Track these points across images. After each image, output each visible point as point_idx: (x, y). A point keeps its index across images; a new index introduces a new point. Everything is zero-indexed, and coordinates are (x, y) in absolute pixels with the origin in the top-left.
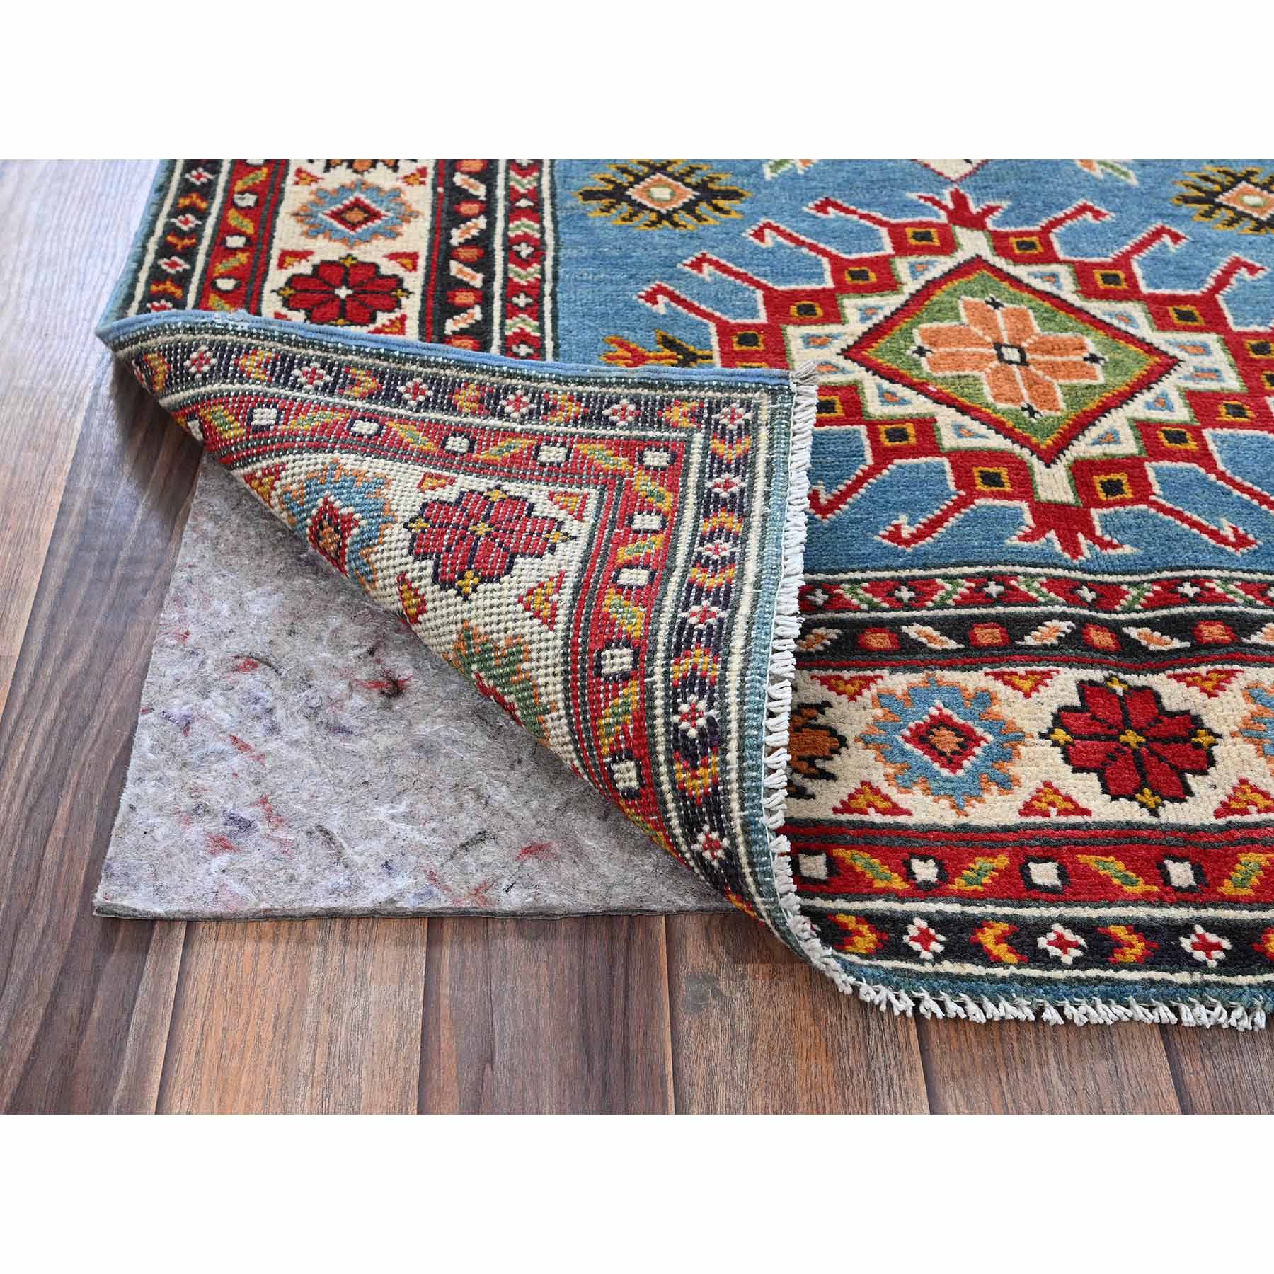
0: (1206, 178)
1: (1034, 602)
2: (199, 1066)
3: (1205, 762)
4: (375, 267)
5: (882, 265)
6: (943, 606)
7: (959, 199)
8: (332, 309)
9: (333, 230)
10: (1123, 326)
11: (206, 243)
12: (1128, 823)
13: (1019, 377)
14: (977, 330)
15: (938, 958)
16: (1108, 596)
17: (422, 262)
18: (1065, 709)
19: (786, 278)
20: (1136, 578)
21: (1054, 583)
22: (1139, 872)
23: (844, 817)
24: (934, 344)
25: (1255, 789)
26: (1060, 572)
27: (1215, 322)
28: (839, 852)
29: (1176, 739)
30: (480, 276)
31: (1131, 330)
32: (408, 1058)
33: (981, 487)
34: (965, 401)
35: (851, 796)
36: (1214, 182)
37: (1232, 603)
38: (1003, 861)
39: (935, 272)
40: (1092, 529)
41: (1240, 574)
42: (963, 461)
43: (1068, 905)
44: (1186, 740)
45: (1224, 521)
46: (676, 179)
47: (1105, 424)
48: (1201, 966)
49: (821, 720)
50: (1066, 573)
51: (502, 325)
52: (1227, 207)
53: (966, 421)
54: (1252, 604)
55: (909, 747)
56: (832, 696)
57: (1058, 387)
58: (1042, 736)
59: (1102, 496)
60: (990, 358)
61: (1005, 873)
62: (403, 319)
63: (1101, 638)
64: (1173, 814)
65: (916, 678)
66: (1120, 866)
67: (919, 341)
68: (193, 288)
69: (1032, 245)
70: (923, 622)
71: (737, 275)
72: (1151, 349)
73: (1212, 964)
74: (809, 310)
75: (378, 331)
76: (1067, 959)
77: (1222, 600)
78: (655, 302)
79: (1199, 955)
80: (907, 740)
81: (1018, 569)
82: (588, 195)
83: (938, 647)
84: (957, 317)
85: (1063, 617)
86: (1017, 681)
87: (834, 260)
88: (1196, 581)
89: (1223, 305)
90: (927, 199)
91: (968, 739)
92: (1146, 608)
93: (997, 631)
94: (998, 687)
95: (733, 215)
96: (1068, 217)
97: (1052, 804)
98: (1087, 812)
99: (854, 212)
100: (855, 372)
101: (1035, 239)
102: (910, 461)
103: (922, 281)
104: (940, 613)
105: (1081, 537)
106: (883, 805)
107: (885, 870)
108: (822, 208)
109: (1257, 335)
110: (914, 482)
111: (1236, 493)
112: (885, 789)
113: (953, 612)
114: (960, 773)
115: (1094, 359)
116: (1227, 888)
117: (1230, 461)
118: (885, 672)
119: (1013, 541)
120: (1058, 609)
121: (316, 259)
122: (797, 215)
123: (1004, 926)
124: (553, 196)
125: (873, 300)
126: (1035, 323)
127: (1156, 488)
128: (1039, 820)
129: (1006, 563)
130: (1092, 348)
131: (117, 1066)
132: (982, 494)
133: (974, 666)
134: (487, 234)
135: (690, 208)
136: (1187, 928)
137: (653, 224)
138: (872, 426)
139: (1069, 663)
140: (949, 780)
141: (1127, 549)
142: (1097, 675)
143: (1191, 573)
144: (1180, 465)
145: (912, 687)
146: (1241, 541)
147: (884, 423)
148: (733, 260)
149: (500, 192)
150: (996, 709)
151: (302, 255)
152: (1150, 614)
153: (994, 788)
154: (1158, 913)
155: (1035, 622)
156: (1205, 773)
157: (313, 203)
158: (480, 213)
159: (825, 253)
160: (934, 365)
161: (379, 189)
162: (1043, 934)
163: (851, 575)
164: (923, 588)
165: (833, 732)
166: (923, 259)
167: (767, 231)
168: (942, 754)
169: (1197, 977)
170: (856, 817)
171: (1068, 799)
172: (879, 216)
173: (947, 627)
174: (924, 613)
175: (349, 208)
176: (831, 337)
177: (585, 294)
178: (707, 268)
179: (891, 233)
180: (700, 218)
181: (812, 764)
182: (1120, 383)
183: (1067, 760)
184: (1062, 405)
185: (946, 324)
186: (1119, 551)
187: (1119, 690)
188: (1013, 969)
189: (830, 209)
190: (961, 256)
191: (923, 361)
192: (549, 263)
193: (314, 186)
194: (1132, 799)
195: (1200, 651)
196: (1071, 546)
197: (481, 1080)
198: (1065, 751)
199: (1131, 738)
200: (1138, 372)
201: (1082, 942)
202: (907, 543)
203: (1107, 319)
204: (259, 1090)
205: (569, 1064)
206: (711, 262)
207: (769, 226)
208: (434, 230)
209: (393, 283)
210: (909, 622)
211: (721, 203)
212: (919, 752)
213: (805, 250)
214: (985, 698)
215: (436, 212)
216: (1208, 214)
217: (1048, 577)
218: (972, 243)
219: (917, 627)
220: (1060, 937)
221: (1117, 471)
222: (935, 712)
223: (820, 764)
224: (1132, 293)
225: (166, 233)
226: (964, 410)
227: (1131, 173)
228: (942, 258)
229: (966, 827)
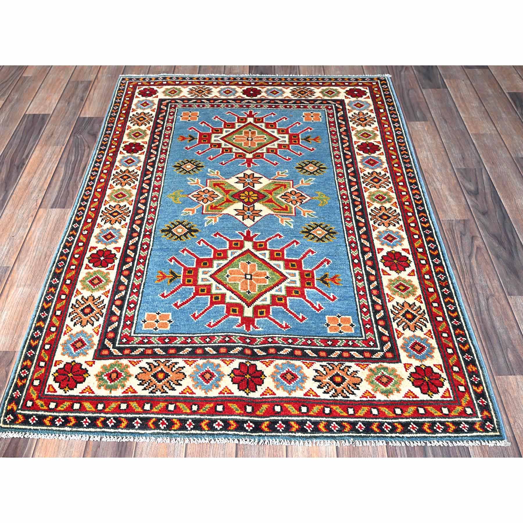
0: (310, 226)
1: (235, 343)
2: (42, 446)
3: (261, 382)
4: (111, 251)
5: (225, 252)
6: (215, 343)
7: (248, 233)
8: (99, 263)
9: (103, 241)
10: (277, 268)
11: (74, 244)
12: (241, 397)
13: (249, 283)
14: (242, 271)
15: (191, 429)
16: (253, 340)
17: (121, 250)
18: (235, 369)
19: (203, 255)
20: (260, 337)
21: (241, 338)
22: (240, 408)
23: (182, 395)
24: (231, 274)
25: (270, 390)
26: (243, 335)
27: (299, 267)
28: (178, 404)
29: (257, 377)
30: (134, 254)
31: (279, 269)
32: (83, 446)
33: (231, 313)
34: (234, 290)
35: (184, 390)
36: (311, 227)
37: (279, 343)
38: (212, 405)
39: (236, 255)
40: (254, 324)
41: (283, 336)
42: (229, 305)
43: (222, 415)
44: (259, 377)
45: (284, 322)
46: (184, 226)
47: (264, 296)
48: (247, 431)
49: (182, 371)
50: (245, 335)
51: (136, 267)
52: (312, 234)
53: (233, 295)
54: (284, 344)
55: (199, 378)
56: (186, 365)
57: (257, 285)
58: (228, 375)
59: (259, 315)
60: (243, 278)
61: (211, 408)
62: (114, 265)
63: (248, 352)
64: (252, 395)
65: (205, 361)
66: (236, 406)
67: (228, 273)
68: (69, 257)
69: (262, 245)
70: (210, 347)
71: (192, 254)
72: (282, 274)
73: (249, 430)
74: (205, 264)
75: (108, 269)
76: (219, 429)
77: (277, 343)
78: (171, 261)
79: (247, 428)
80: (199, 376)
81: (234, 334)
82: (163, 231)
83: (211, 353)
84: (238, 267)
85: (240, 346)
86: (226, 362)
87: (215, 249)
88: (272, 338)
89: (303, 263)
90: (240, 233)
91: (212, 375)
92: (260, 344)
93: (225, 350)
94: (222, 363)
95: (195, 237)
96: (273, 237)
97: (226, 391)
98: (233, 393)
99: (223, 236)
100: (212, 281)
101: (263, 244)
102: (218, 305)
103: (233, 257)
104: (214, 345)
105: (251, 326)
106: (190, 391)
107: (186, 408)
108: (215, 235)
109: (308, 271)
110: (217, 311)
111: (290, 314)
112: (192, 388)
113: (217, 344)
114: (209, 384)
115: (267, 278)
116: (258, 413)
117: (290, 306)
118: (199, 359)
119: (235, 327)
120: (240, 344)
121: (97, 249)
122: (209, 237)
123: (207, 421)
124: (155, 231)
125: (221, 261)
126: (257, 268)
127: (271, 314)
128: (222, 395)
129: (231, 333)
130: (268, 275)
131: (26, 445)
132: (231, 315)
133: (218, 358)
134: (137, 242)
135: (185, 235)
136: (246, 422)
137: (176, 239)
138: (212, 296)
139: (239, 358)
140: (205, 386)
141: (260, 329)
142: (244, 361)
143: (271, 336)
144: (279, 307)
145: (204, 363)
146: (287, 327)
147: (214, 295)
148: (192, 250)
149: (143, 230)
150: (220, 368)
151: (95, 248)
152: (260, 346)
153: (215, 388)
154: (241, 418)
155: (233, 348)
156: (261, 385)
157: (100, 233)
158: (137, 236)
159: (213, 248)
160: (230, 280)
161: (115, 229)
162: (215, 423)
163: (197, 335)
164: (212, 338)
165: (184, 374)
166: (234, 251)
167: (202, 242)
168: (206, 379)
169: (245, 433)
170: (184, 395)
171: (230, 390)
172: (228, 238)
173: (215, 348)
174: (211, 345)
175: (108, 235)
176: (209, 271)
177: (156, 259)
178: (185, 252)
179: (229, 243)
180: (187, 238)
181: (178, 382)
182: (272, 284)
183: (232, 381)
184: (257, 291)
185: (236, 269)
186: (258, 330)
187: (248, 365)
188: (206, 432)
189: (218, 236)
190: (244, 249)
191: (228, 278)
192: (150, 250)
193: (101, 228)
194: (244, 391)
195: (269, 356)
196: (248, 328)
197: (96, 451)
198: (232, 379)
199: (248, 376)
200: (277, 281)
201: (223, 424)
202: (211, 327)
203: (274, 266)
204: (53, 451)
205: (114, 449)
206: (187, 250)
207: (202, 240)
208: (126, 241)
209: (113, 256)
210: (207, 347)
211: (193, 233)
212: (201, 379)
213: (209, 247)
214: (219, 365)
215: (127, 236)
216: (307, 236)
217: (240, 336)
218: (248, 245)
219: (208, 348)
220: (219, 423)
221: (264, 308)
222: (207, 369)
223: (179, 382)
224: (282, 259)
225: (66, 242)
226: (233, 292)
227: (292, 224)
228: (239, 251)
229: (207, 397)
